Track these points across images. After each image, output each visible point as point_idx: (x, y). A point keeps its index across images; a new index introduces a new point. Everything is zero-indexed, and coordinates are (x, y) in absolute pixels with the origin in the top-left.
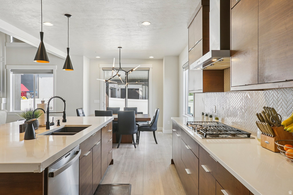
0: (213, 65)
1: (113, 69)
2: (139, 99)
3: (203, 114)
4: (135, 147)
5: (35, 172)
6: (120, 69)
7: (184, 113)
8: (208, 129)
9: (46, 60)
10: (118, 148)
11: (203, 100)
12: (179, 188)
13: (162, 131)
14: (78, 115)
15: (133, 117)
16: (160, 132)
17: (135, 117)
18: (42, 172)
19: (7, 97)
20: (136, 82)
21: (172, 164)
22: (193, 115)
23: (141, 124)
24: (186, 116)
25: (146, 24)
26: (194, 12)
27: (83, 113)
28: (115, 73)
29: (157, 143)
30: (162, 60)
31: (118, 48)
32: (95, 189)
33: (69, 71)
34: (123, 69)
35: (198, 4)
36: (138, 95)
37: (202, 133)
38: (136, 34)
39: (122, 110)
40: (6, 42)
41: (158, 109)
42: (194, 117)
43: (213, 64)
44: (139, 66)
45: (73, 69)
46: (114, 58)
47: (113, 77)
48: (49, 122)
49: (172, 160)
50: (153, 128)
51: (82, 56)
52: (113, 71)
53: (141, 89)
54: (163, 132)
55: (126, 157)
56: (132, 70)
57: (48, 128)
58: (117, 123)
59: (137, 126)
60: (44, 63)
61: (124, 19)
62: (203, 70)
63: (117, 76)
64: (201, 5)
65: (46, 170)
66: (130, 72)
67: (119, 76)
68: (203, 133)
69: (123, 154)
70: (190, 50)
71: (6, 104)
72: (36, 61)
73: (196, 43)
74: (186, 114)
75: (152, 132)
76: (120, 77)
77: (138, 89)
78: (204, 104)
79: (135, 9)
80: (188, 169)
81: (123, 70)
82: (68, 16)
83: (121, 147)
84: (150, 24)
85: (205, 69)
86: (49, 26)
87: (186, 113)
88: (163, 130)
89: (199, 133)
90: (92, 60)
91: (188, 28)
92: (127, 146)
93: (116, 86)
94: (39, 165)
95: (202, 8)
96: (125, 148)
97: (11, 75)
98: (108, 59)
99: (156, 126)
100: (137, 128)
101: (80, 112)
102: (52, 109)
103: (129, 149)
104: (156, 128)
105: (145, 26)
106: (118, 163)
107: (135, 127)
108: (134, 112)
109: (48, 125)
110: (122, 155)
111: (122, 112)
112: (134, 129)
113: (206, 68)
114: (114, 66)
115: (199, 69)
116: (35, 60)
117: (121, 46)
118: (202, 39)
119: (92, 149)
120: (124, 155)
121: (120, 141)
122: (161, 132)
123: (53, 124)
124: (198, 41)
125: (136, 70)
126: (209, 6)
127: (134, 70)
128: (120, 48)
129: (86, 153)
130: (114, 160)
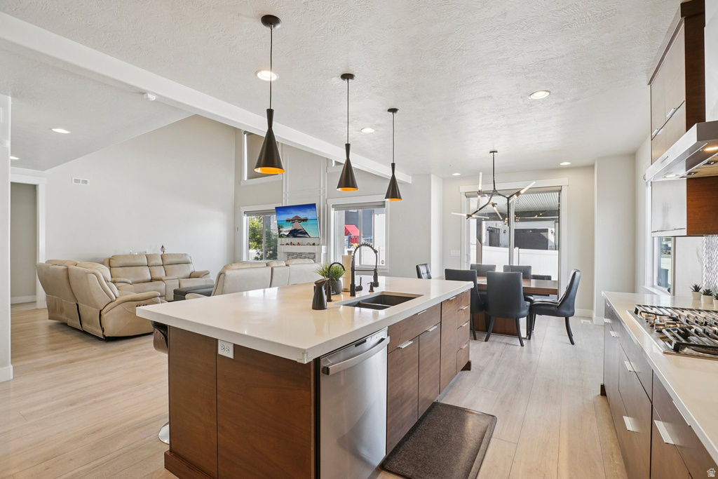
0: (715, 162)
1: (480, 193)
2: (547, 249)
3: (697, 289)
4: (522, 345)
5: (298, 361)
6: (495, 192)
7: (648, 282)
8: (693, 330)
9: (353, 185)
10: (486, 340)
11: (698, 254)
12: (612, 455)
13: (590, 318)
14: (419, 276)
15: (519, 285)
16: (586, 321)
17: (524, 284)
18: (309, 363)
19: (327, 245)
20: (534, 216)
21: (601, 394)
22: (672, 290)
23: (537, 299)
24: (655, 291)
25: (540, 95)
26: (662, 41)
27: (427, 272)
28: (485, 200)
29: (573, 343)
30: (593, 166)
31: (491, 152)
32: (423, 409)
33: (395, 201)
34: (499, 192)
35: (672, 19)
36: (546, 241)
37: (667, 337)
38: (522, 120)
39: (499, 270)
40: (327, 166)
41: (578, 271)
42: (674, 294)
43: (715, 159)
44: (533, 184)
45: (400, 198)
46: (481, 173)
47: (480, 209)
48: (354, 285)
49: (603, 387)
50: (564, 311)
51: (429, 176)
52: (479, 196)
53: (553, 230)
54: (592, 322)
55: (499, 360)
56: (518, 193)
57: (353, 294)
58: (485, 293)
59: (528, 303)
60: (350, 191)
61: (490, 97)
62: (688, 180)
63: (490, 206)
64: (679, 18)
65: (317, 361)
66: (515, 196)
67: (493, 205)
68: (671, 338)
69: (494, 354)
70: (653, 134)
71: (327, 254)
72: (340, 189)
73: (668, 116)
74: (653, 286)
75: (563, 319)
76: (495, 208)
77: (546, 231)
78: (702, 265)
79: (510, 70)
80: (630, 418)
81: (499, 195)
82: (393, 110)
83: (493, 341)
84: (548, 94)
85: (693, 176)
86: (369, 134)
87: (655, 284)
88: (594, 316)
89: (661, 338)
90: (446, 180)
91: (650, 83)
92: (506, 339)
93: (500, 225)
94: (304, 352)
95: (683, 25)
96: (501, 343)
97: (333, 212)
98: (472, 176)
99: (571, 307)
100: (528, 308)
101: (423, 270)
102: (384, 265)
103: (508, 346)
104: (571, 311)
105: (538, 101)
106: (481, 370)
107: (521, 305)
108: (520, 275)
109: (354, 290)
110: (491, 357)
111: (499, 274)
112: (518, 308)
113: (695, 173)
114: (480, 188)
115: (671, 177)
116: (338, 188)
117: (495, 149)
118: (685, 103)
119: (417, 338)
120: (495, 357)
121: (491, 329)
122: (589, 321)
123: (360, 288)
124: (673, 110)
125: (526, 193)
126: (704, 13)
127: (522, 192)
128: (493, 152)
129: (403, 342)
130: (472, 364)
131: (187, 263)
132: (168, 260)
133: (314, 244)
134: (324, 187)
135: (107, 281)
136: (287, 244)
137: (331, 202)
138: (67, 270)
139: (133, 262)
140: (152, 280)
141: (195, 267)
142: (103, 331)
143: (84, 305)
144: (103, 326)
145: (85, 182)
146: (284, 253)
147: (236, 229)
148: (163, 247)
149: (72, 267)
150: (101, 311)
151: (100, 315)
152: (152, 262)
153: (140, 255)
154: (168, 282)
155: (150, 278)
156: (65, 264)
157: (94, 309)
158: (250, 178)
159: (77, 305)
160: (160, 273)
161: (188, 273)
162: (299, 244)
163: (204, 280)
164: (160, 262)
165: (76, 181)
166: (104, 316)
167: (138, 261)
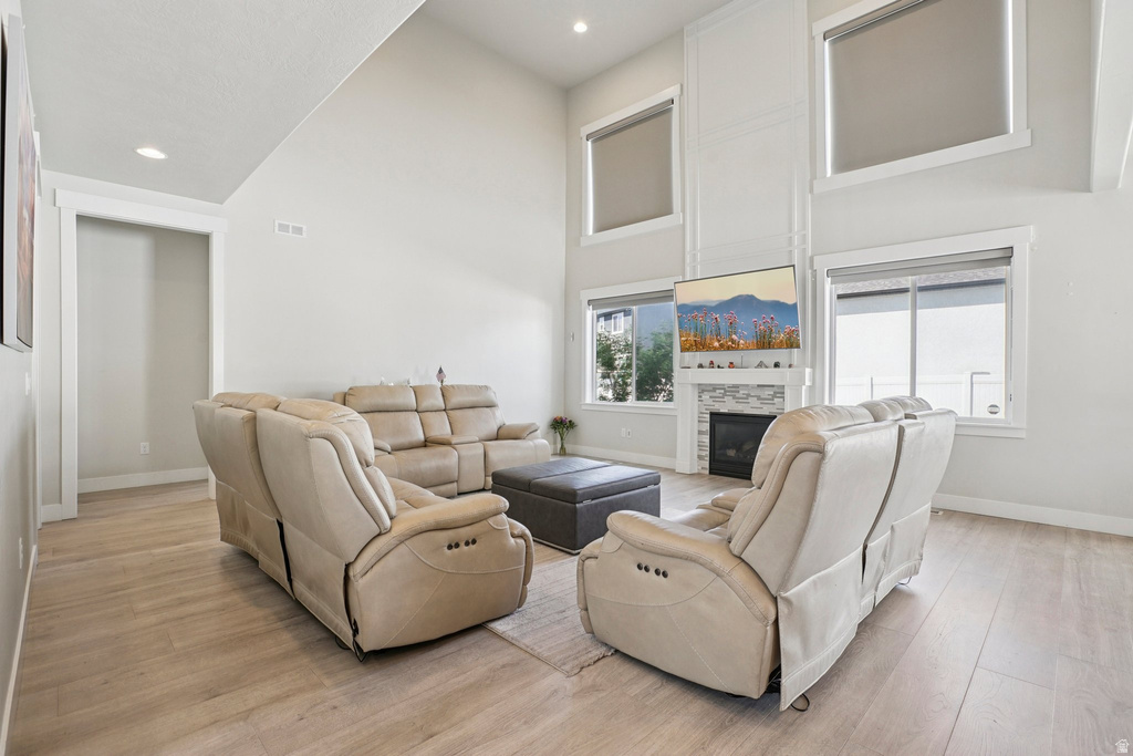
97: (827, 287)
102: (1001, 416)
131: (491, 406)
132: (455, 400)
133: (777, 365)
134: (804, 227)
135: (365, 464)
136: (701, 366)
137: (823, 264)
138: (253, 421)
139: (389, 401)
140: (427, 443)
141: (505, 416)
142: (356, 631)
143: (300, 534)
144: (356, 615)
145: (298, 230)
146: (693, 385)
147: (567, 336)
148: (441, 371)
149: (265, 413)
150: (347, 566)
151: (347, 578)
152: (425, 404)
153: (401, 387)
154: (465, 451)
155: (422, 437)
156: (250, 406)
157: (328, 554)
158: (600, 228)
159: (281, 525)
160: (440, 427)
161: (493, 428)
162: (731, 365)
163: (531, 443)
164: (440, 403)
165: (283, 228)
166: (359, 584)
167: (399, 400)
